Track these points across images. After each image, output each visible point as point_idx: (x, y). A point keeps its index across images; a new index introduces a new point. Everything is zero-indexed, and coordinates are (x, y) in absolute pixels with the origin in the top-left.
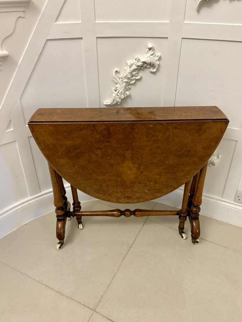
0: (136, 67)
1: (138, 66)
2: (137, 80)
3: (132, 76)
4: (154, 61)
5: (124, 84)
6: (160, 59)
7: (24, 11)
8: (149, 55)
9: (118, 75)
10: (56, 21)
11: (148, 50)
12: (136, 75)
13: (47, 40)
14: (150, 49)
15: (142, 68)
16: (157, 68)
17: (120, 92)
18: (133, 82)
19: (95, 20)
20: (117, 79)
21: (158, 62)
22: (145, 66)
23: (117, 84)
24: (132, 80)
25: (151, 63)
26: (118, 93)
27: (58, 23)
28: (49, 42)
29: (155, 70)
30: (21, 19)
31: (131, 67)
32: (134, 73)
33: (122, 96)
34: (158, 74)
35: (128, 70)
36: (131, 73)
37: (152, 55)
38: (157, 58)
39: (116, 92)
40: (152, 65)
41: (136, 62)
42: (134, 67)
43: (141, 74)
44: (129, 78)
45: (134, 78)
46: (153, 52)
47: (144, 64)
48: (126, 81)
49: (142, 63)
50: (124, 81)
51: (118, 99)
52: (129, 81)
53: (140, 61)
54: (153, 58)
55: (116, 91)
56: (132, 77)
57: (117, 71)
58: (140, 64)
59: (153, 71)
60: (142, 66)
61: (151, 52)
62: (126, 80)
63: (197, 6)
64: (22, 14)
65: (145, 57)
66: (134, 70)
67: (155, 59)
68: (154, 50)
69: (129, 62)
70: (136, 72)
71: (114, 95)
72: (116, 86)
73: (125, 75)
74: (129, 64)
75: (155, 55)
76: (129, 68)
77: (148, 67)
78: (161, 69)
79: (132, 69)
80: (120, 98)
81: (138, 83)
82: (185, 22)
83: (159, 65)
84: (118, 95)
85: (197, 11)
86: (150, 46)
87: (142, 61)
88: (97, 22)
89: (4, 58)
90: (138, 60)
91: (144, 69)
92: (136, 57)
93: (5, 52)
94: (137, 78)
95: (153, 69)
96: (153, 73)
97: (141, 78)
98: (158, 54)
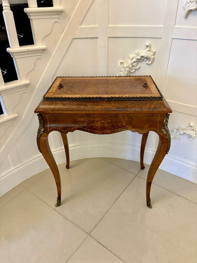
0: (136, 60)
1: (137, 59)
2: (136, 70)
3: (133, 66)
4: (150, 56)
5: (126, 72)
6: (154, 54)
7: (59, 18)
8: (146, 51)
9: (123, 65)
10: (81, 24)
11: (146, 47)
12: (136, 66)
13: (73, 38)
14: (148, 46)
15: (141, 61)
16: (151, 61)
18: (133, 71)
20: (121, 68)
21: (153, 57)
22: (142, 59)
23: (121, 71)
24: (132, 69)
25: (147, 57)
27: (82, 26)
28: (75, 40)
30: (56, 24)
31: (132, 59)
32: (134, 64)
34: (152, 65)
35: (130, 62)
36: (132, 64)
37: (149, 51)
38: (152, 54)
40: (147, 58)
41: (136, 56)
42: (135, 60)
43: (140, 65)
44: (130, 68)
45: (134, 68)
46: (149, 49)
48: (128, 70)
49: (140, 57)
50: (126, 70)
52: (130, 70)
53: (139, 55)
54: (149, 53)
57: (121, 62)
58: (139, 57)
59: (148, 63)
60: (140, 59)
61: (148, 49)
63: (185, 14)
64: (57, 20)
65: (144, 53)
66: (134, 62)
67: (151, 54)
68: (150, 47)
69: (131, 56)
70: (136, 64)
72: (120, 73)
73: (128, 65)
74: (131, 58)
75: (150, 51)
76: (131, 60)
77: (145, 60)
78: (155, 62)
79: (133, 61)
81: (137, 72)
82: (176, 26)
83: (154, 59)
85: (185, 18)
86: (147, 44)
87: (140, 55)
88: (109, 26)
89: (43, 50)
90: (138, 55)
91: (142, 61)
92: (137, 52)
93: (44, 47)
94: (136, 68)
95: (149, 62)
96: (149, 64)
97: (139, 68)
98: (154, 50)
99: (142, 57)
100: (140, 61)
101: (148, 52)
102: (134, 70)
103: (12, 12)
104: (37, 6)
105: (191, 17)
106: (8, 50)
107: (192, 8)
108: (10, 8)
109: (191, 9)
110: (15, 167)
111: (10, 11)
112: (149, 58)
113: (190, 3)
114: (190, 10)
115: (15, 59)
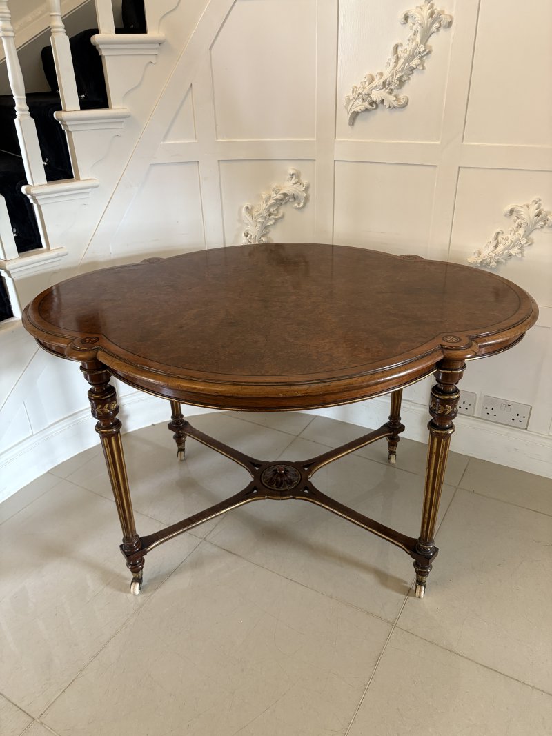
0: (274, 201)
1: (276, 200)
2: (277, 220)
3: (270, 214)
4: (299, 193)
5: (259, 225)
6: (307, 188)
7: (122, 128)
8: (291, 183)
9: (250, 213)
10: (165, 138)
11: (289, 176)
12: (276, 212)
13: (151, 165)
14: (293, 175)
15: (283, 203)
16: (303, 202)
17: (253, 237)
18: (271, 223)
19: (217, 138)
20: (249, 218)
21: (305, 195)
22: (285, 199)
23: (248, 225)
24: (269, 220)
25: (294, 194)
26: (250, 238)
27: (167, 142)
28: (154, 169)
29: (301, 205)
30: (118, 138)
31: (267, 201)
32: (271, 210)
34: (306, 210)
35: (264, 206)
36: (268, 209)
37: (296, 183)
38: (303, 188)
39: (248, 238)
40: (295, 198)
41: (273, 193)
42: (272, 201)
43: (283, 210)
44: (265, 218)
45: (272, 217)
46: (297, 180)
47: (285, 197)
49: (282, 196)
50: (258, 221)
52: (266, 221)
53: (279, 192)
54: (297, 188)
55: (247, 236)
56: (270, 216)
57: (247, 208)
58: (279, 196)
59: (298, 206)
60: (282, 200)
61: (294, 180)
62: (260, 220)
63: (349, 118)
64: (118, 132)
65: (289, 187)
66: (271, 206)
67: (301, 190)
68: (298, 177)
69: (265, 194)
70: (275, 209)
72: (247, 229)
73: (260, 212)
74: (264, 198)
75: (299, 184)
76: (265, 203)
77: (290, 200)
78: (310, 204)
79: (269, 204)
81: (279, 225)
82: (337, 139)
83: (307, 199)
85: (350, 124)
86: (292, 172)
87: (282, 192)
88: (218, 140)
89: (93, 188)
90: (277, 191)
91: (285, 203)
92: (274, 186)
93: (94, 182)
94: (276, 217)
95: (299, 204)
96: (299, 208)
97: (283, 217)
98: (305, 182)
99: (285, 195)
100: (281, 204)
101: (295, 186)
102: (273, 221)
103: (33, 120)
104: (79, 108)
105: (358, 122)
106: (24, 189)
107: (358, 109)
108: (29, 113)
109: (355, 110)
111: (29, 117)
112: (298, 198)
113: (354, 100)
114: (354, 112)
115: (40, 206)
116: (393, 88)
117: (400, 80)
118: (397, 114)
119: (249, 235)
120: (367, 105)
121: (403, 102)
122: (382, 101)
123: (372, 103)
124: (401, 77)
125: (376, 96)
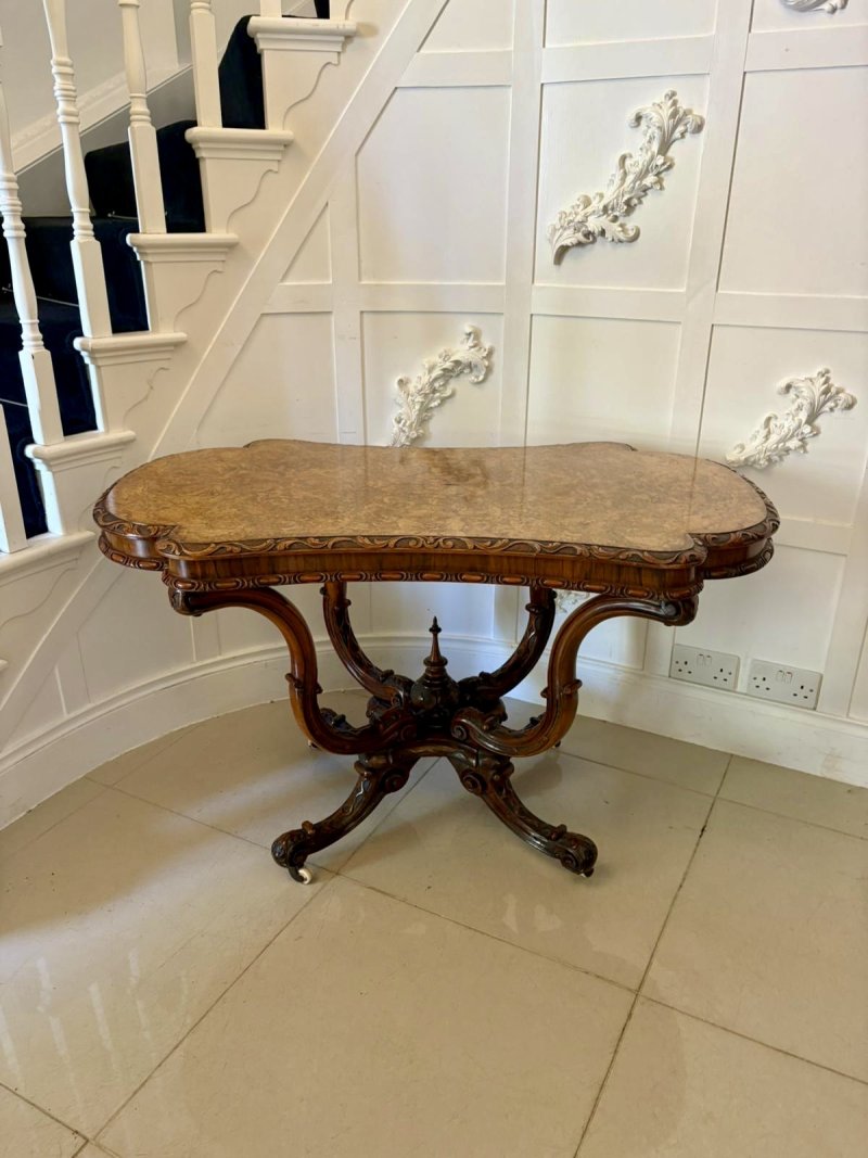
0: (441, 372)
1: (444, 370)
2: (444, 400)
3: (435, 390)
4: (479, 360)
5: (417, 407)
6: (490, 353)
7: (223, 261)
8: (466, 347)
9: (405, 388)
10: (284, 278)
11: (465, 337)
12: (442, 388)
13: (263, 315)
14: (469, 335)
15: (454, 374)
16: (483, 373)
17: (407, 424)
18: (436, 403)
19: (360, 279)
20: (402, 396)
21: (487, 363)
22: (456, 370)
24: (432, 400)
25: (470, 362)
26: (404, 426)
27: (287, 283)
28: (267, 321)
29: (481, 378)
30: (217, 275)
31: (431, 370)
32: (436, 385)
33: (414, 434)
34: (488, 385)
35: (426, 379)
36: (431, 384)
37: (473, 347)
38: (485, 354)
39: (401, 425)
40: (471, 367)
41: (441, 360)
42: (437, 372)
43: (453, 384)
44: (426, 395)
45: (438, 394)
46: (475, 342)
47: (457, 367)
49: (453, 364)
50: (416, 400)
51: (403, 440)
52: (427, 401)
53: (449, 359)
54: (475, 353)
55: (399, 422)
56: (433, 393)
57: (401, 381)
58: (448, 365)
59: (476, 380)
60: (453, 370)
61: (471, 342)
62: (420, 399)
63: (554, 255)
64: (219, 267)
65: (463, 352)
66: (436, 379)
67: (481, 356)
68: (477, 338)
69: (426, 361)
70: (441, 383)
71: (396, 429)
73: (420, 387)
74: (427, 366)
75: (479, 347)
76: (427, 374)
77: (465, 371)
78: (494, 376)
79: (434, 375)
80: (408, 437)
81: (448, 405)
82: (537, 284)
83: (489, 369)
84: (404, 431)
85: (554, 263)
86: (468, 330)
87: (452, 359)
88: (362, 283)
89: (177, 345)
90: (446, 357)
91: (458, 375)
92: (442, 350)
93: (180, 335)
94: (443, 395)
95: (477, 377)
96: (477, 383)
97: (452, 396)
98: (487, 345)
99: (457, 363)
100: (451, 377)
101: (472, 350)
102: (439, 401)
103: (98, 243)
104: (165, 229)
105: (568, 259)
106: (77, 343)
107: (568, 242)
108: (93, 233)
109: (564, 243)
110: (72, 715)
111: (93, 239)
112: (476, 366)
113: (561, 231)
114: (562, 246)
115: (98, 368)
116: (617, 213)
117: (628, 203)
118: (623, 249)
119: (403, 422)
120: (580, 237)
121: (632, 234)
122: (603, 233)
123: (588, 234)
124: (629, 200)
125: (593, 224)
